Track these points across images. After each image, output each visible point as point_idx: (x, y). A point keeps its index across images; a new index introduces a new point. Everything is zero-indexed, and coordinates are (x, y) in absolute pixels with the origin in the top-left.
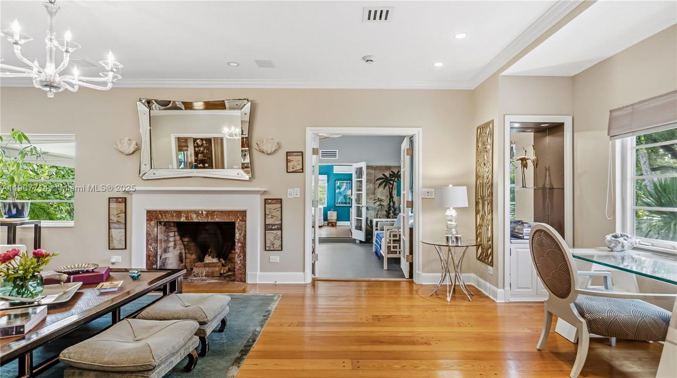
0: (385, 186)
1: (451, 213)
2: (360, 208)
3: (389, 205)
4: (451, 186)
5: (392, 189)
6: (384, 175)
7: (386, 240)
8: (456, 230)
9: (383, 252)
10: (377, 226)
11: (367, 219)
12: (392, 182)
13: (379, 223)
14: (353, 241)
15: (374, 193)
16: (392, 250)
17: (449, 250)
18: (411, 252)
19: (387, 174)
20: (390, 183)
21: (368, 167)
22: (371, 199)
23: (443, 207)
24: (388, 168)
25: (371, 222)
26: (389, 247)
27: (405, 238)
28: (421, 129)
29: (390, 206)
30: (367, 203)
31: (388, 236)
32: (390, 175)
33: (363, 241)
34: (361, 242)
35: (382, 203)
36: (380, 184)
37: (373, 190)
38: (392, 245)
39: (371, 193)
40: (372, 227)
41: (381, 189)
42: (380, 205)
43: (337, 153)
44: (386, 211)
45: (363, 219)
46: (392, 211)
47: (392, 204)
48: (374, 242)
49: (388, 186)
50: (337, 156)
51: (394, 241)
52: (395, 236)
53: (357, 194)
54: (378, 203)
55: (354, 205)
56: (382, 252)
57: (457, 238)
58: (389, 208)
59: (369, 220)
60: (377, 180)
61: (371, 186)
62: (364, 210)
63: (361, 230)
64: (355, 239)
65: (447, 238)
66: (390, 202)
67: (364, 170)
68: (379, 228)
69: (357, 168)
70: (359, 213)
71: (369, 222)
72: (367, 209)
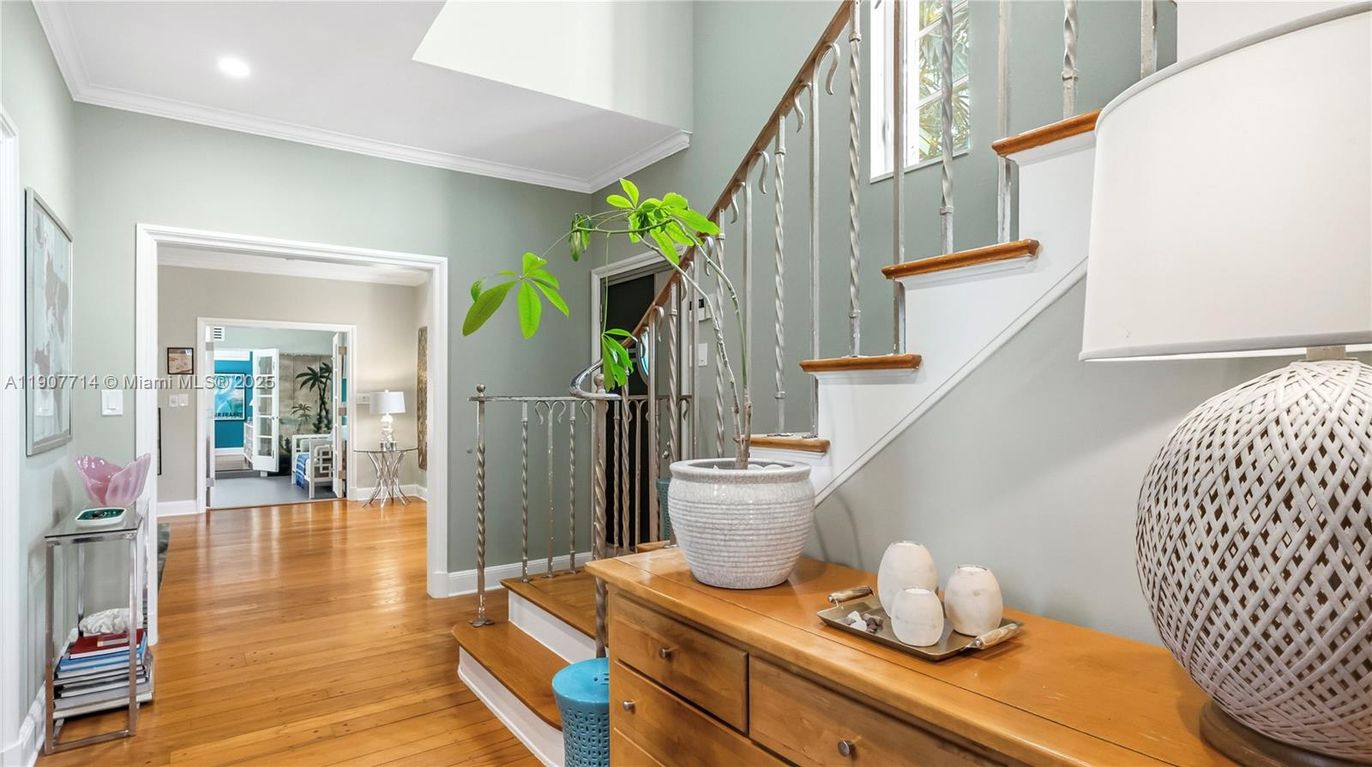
0: (313, 386)
1: (388, 419)
2: (268, 421)
3: (320, 415)
4: (387, 391)
5: (324, 390)
6: (310, 369)
7: (312, 460)
8: (392, 437)
9: (309, 477)
10: (298, 446)
11: (280, 437)
12: (324, 380)
13: (301, 442)
14: (257, 474)
15: (292, 398)
16: (321, 471)
17: (383, 456)
18: (345, 468)
19: (316, 367)
20: (321, 382)
21: (282, 356)
22: (287, 406)
23: (378, 415)
24: (316, 358)
25: (288, 442)
26: (317, 469)
27: (337, 454)
28: (354, 326)
29: (321, 417)
30: (280, 412)
31: (316, 455)
32: (321, 369)
33: (274, 471)
34: (270, 474)
35: (307, 412)
36: (304, 383)
37: (291, 392)
38: (321, 465)
39: (288, 396)
40: (289, 450)
41: (305, 390)
42: (304, 415)
43: (223, 331)
44: (314, 424)
45: (274, 438)
46: (322, 424)
47: (324, 413)
48: (294, 469)
49: (317, 386)
50: (223, 337)
51: (324, 460)
52: (325, 453)
53: (262, 398)
54: (301, 412)
55: (256, 415)
56: (306, 477)
57: (392, 444)
58: (320, 420)
59: (285, 438)
60: (298, 377)
61: (288, 385)
62: (275, 425)
63: (269, 454)
64: (259, 471)
65: (382, 444)
66: (321, 410)
67: (276, 361)
68: (301, 449)
69: (262, 358)
70: (266, 427)
71: (284, 443)
72: (281, 422)
